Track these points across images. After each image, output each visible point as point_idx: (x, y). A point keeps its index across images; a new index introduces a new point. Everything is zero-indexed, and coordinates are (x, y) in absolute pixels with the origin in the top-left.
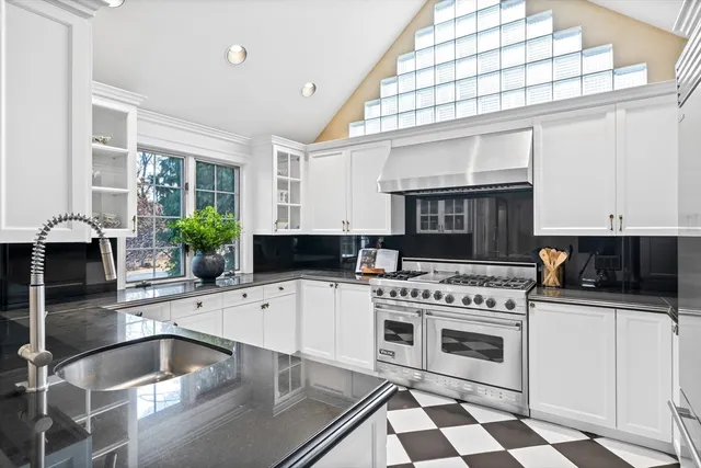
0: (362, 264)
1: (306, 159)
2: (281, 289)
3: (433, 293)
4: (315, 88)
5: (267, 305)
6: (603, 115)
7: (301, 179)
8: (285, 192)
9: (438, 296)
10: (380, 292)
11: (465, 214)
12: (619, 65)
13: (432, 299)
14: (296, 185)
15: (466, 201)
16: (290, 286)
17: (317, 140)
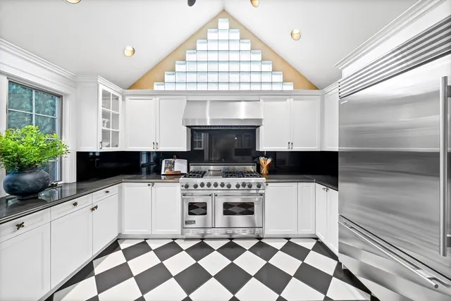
0: (165, 168)
1: (123, 100)
2: (107, 192)
3: (219, 184)
4: (134, 51)
5: (96, 207)
6: (285, 100)
7: (120, 112)
8: (107, 120)
9: (216, 185)
10: (187, 186)
11: (202, 140)
12: (285, 81)
13: (219, 187)
14: (116, 117)
15: (203, 134)
16: (114, 189)
17: (130, 88)
